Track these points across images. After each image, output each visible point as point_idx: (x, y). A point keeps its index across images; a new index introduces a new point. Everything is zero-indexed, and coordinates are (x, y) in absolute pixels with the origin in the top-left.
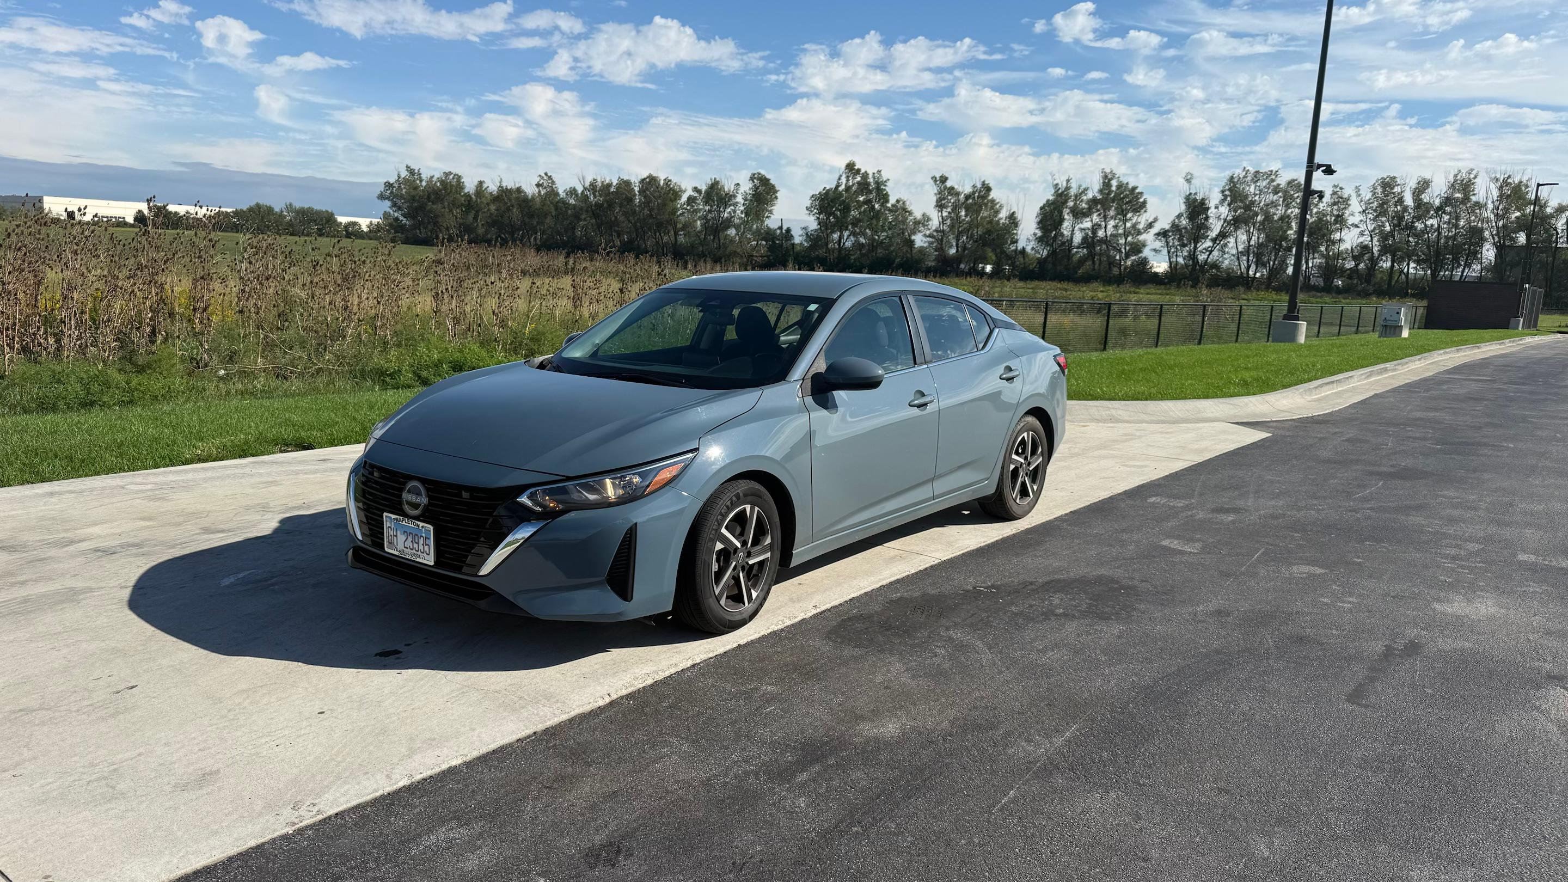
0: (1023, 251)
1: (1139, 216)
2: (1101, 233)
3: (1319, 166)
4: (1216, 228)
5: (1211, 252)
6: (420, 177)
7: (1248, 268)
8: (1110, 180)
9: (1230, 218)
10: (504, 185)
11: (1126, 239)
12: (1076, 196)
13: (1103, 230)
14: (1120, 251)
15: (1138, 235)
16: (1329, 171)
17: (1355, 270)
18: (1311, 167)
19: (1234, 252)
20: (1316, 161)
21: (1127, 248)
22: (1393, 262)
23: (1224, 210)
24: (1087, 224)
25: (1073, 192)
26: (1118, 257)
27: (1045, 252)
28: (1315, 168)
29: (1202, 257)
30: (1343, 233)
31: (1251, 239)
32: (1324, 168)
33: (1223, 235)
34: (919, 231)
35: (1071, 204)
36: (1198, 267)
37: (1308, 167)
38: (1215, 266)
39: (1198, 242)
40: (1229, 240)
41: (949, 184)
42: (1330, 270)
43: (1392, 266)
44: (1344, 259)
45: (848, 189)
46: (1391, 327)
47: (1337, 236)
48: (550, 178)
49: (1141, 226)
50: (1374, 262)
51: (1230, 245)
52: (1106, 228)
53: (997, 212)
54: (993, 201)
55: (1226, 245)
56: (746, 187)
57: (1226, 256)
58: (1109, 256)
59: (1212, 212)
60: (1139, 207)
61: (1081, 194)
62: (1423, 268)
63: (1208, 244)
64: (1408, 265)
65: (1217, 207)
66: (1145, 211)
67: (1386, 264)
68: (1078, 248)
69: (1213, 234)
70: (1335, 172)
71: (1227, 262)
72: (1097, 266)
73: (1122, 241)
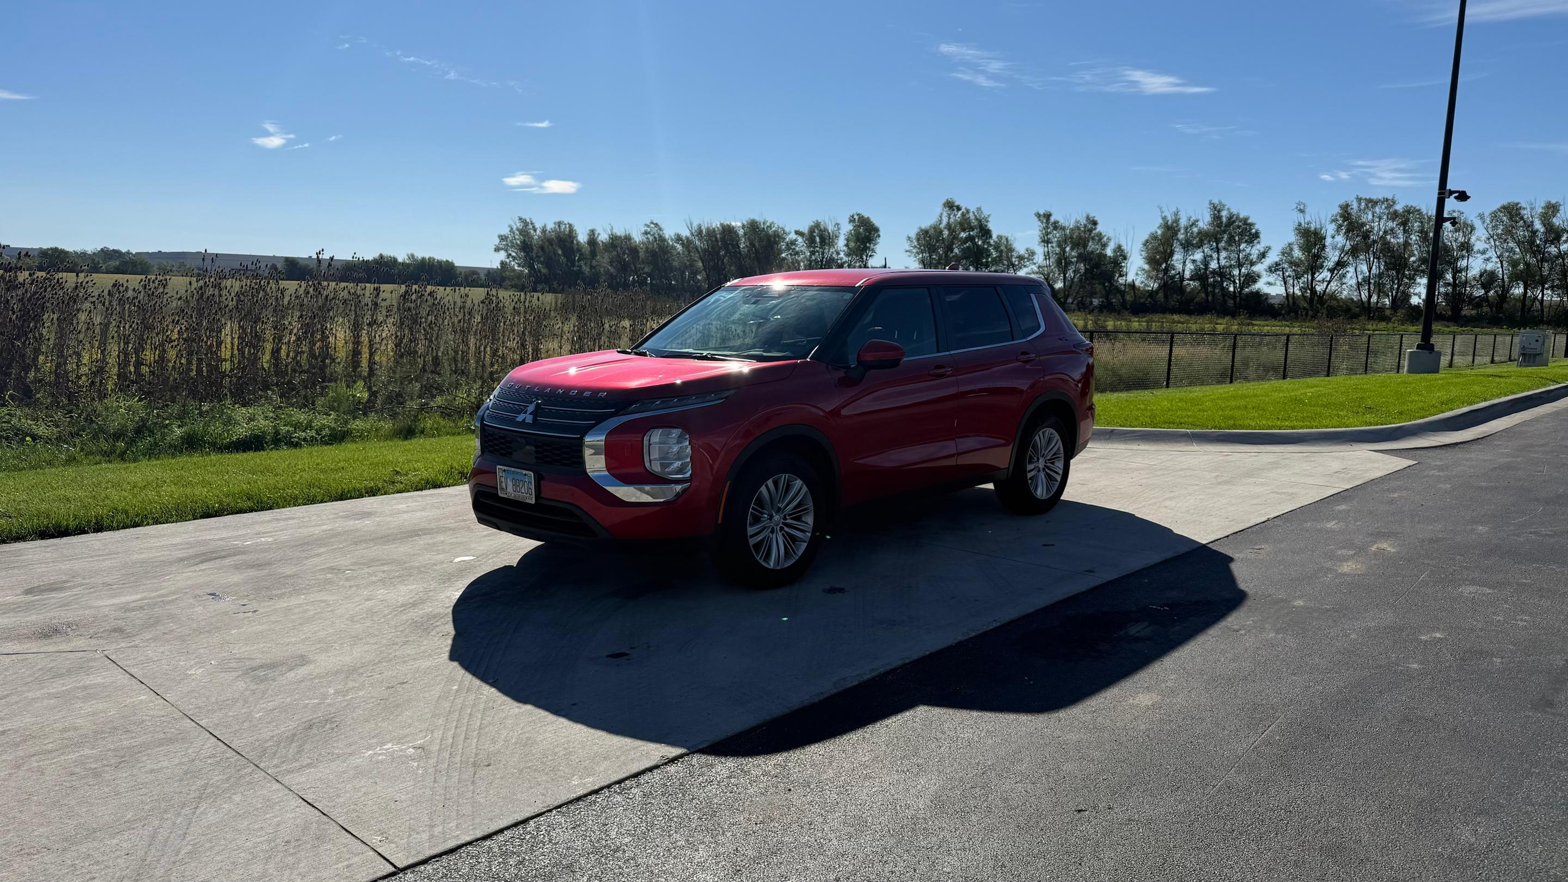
0: (1132, 286)
1: (1252, 247)
2: (1214, 265)
3: (1451, 193)
4: (1332, 257)
5: (1329, 282)
6: (534, 227)
7: (1370, 296)
8: (1219, 211)
9: (1348, 247)
10: (614, 231)
11: (1240, 270)
12: (1186, 228)
13: (1216, 261)
14: (1234, 282)
15: (1251, 266)
16: (1463, 196)
17: (1484, 299)
18: (1443, 192)
19: (1353, 282)
20: (1448, 188)
21: (1242, 279)
22: (1525, 289)
23: (1340, 240)
24: (1198, 256)
25: (1183, 222)
26: (1231, 289)
27: (1156, 285)
28: (1447, 194)
29: (1319, 288)
30: (1470, 260)
31: (1371, 268)
32: (1457, 194)
33: (1340, 264)
34: (1025, 266)
35: (1181, 236)
36: (1316, 298)
37: (1439, 194)
38: (1333, 296)
39: (1315, 273)
40: (1348, 269)
41: (1052, 219)
42: (1457, 298)
43: (1525, 293)
44: (1472, 287)
45: (949, 226)
46: (1530, 355)
47: (1463, 263)
48: (656, 225)
49: (1254, 257)
50: (1505, 290)
51: (1349, 275)
52: (1218, 259)
53: (1104, 246)
54: (1100, 235)
55: (1344, 276)
56: (847, 228)
57: (1344, 286)
58: (1223, 289)
59: (1328, 241)
60: (1253, 237)
61: (1191, 226)
62: (1558, 295)
63: (1326, 274)
64: (1542, 291)
65: (1333, 237)
66: (1259, 242)
67: (1518, 291)
68: (1188, 280)
69: (1331, 264)
70: (1469, 197)
71: (1345, 293)
72: (1210, 298)
73: (1236, 272)
